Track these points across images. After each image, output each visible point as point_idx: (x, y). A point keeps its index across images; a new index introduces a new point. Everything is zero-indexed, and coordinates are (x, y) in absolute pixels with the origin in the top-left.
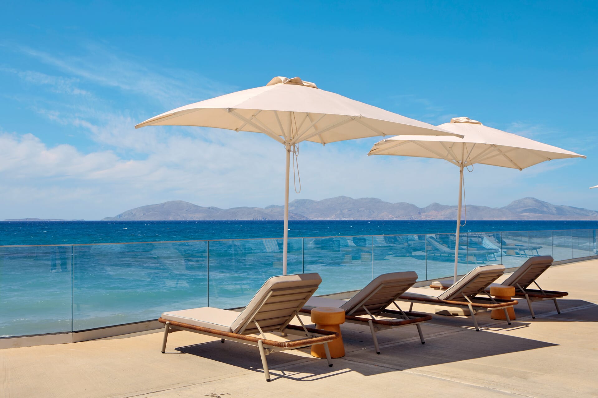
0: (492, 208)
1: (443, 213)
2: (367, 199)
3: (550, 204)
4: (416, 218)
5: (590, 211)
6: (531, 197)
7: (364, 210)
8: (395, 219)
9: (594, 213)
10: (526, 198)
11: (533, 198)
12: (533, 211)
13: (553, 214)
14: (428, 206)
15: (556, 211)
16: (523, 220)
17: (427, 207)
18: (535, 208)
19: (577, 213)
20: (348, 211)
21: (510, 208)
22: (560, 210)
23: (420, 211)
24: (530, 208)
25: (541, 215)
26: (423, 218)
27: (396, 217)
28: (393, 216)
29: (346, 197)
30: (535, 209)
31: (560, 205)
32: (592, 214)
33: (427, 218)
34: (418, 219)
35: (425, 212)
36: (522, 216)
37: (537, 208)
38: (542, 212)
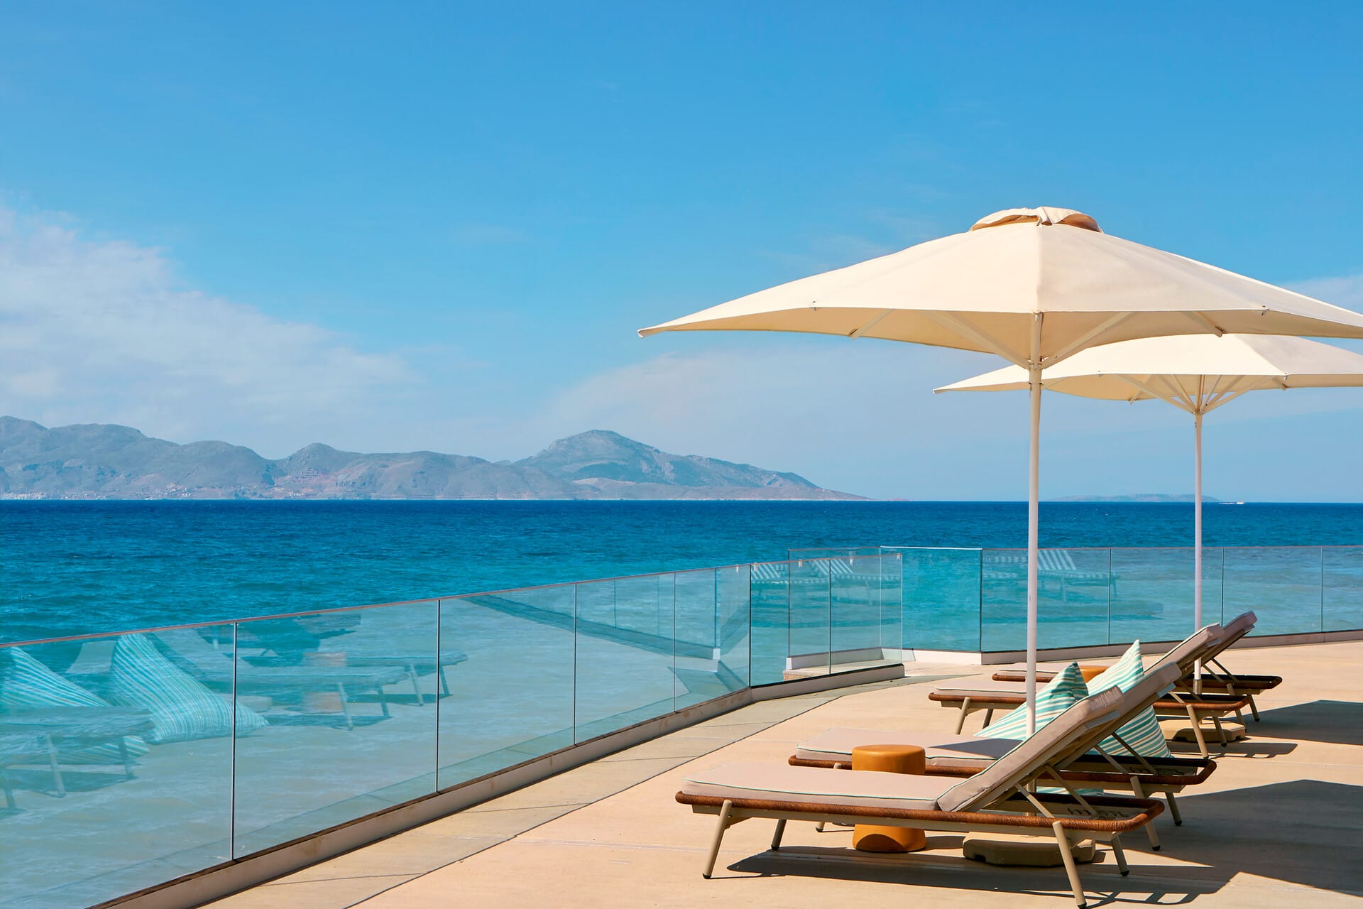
0: (492, 462)
1: (341, 478)
2: (92, 427)
3: (657, 451)
4: (255, 492)
5: (764, 472)
6: (606, 429)
7: (81, 467)
8: (185, 496)
9: (775, 480)
10: (593, 432)
11: (612, 433)
12: (609, 470)
13: (666, 482)
14: (294, 455)
15: (673, 471)
16: (579, 498)
17: (291, 458)
18: (616, 462)
19: (729, 480)
20: (24, 469)
21: (545, 463)
22: (686, 468)
23: (270, 471)
24: (602, 462)
25: (633, 483)
26: (280, 492)
27: (189, 491)
28: (179, 488)
29: (19, 421)
30: (616, 465)
31: (684, 454)
32: (770, 483)
33: (290, 494)
34: (261, 496)
35: (286, 475)
36: (577, 487)
37: (621, 463)
38: (636, 475)
